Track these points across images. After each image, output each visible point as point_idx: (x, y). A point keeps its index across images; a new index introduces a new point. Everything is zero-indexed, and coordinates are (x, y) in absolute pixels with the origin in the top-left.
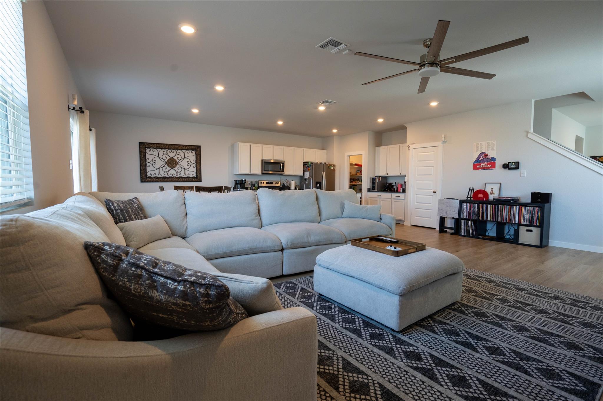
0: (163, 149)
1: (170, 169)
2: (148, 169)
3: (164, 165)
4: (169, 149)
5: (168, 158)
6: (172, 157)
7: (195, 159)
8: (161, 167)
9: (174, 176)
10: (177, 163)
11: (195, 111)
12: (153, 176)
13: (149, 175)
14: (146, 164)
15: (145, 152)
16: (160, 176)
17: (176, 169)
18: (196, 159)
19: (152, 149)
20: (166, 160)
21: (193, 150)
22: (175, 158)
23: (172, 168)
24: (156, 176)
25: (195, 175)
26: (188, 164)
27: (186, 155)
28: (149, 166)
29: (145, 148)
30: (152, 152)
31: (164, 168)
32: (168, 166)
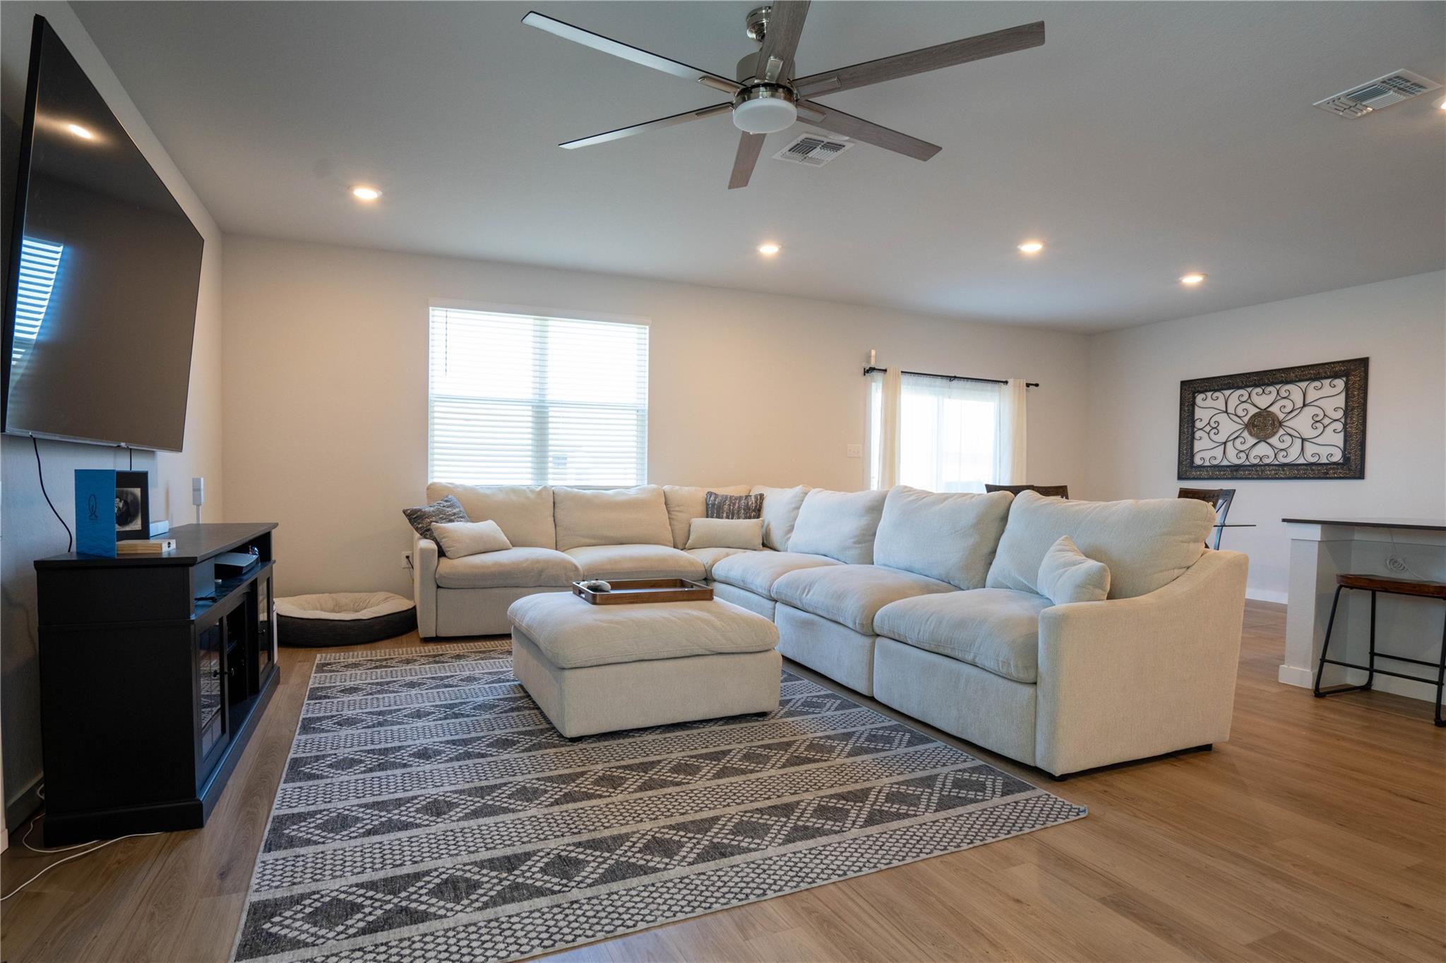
0: (1239, 388)
1: (1257, 441)
2: (1198, 446)
3: (1239, 433)
4: (1256, 386)
5: (1253, 411)
6: (1263, 407)
7: (1343, 406)
8: (1230, 438)
9: (1267, 461)
10: (1277, 424)
11: (1192, 280)
12: (1207, 464)
13: (1198, 461)
14: (1193, 433)
15: (1193, 404)
16: (1225, 463)
17: (1274, 440)
18: (1346, 402)
19: (1209, 394)
20: (1246, 419)
21: (1336, 376)
22: (1275, 409)
23: (1263, 439)
24: (1215, 462)
25: (1337, 457)
26: (1318, 425)
27: (1312, 395)
28: (1201, 438)
29: (1194, 393)
30: (1209, 403)
31: (1238, 441)
32: (1251, 434)
